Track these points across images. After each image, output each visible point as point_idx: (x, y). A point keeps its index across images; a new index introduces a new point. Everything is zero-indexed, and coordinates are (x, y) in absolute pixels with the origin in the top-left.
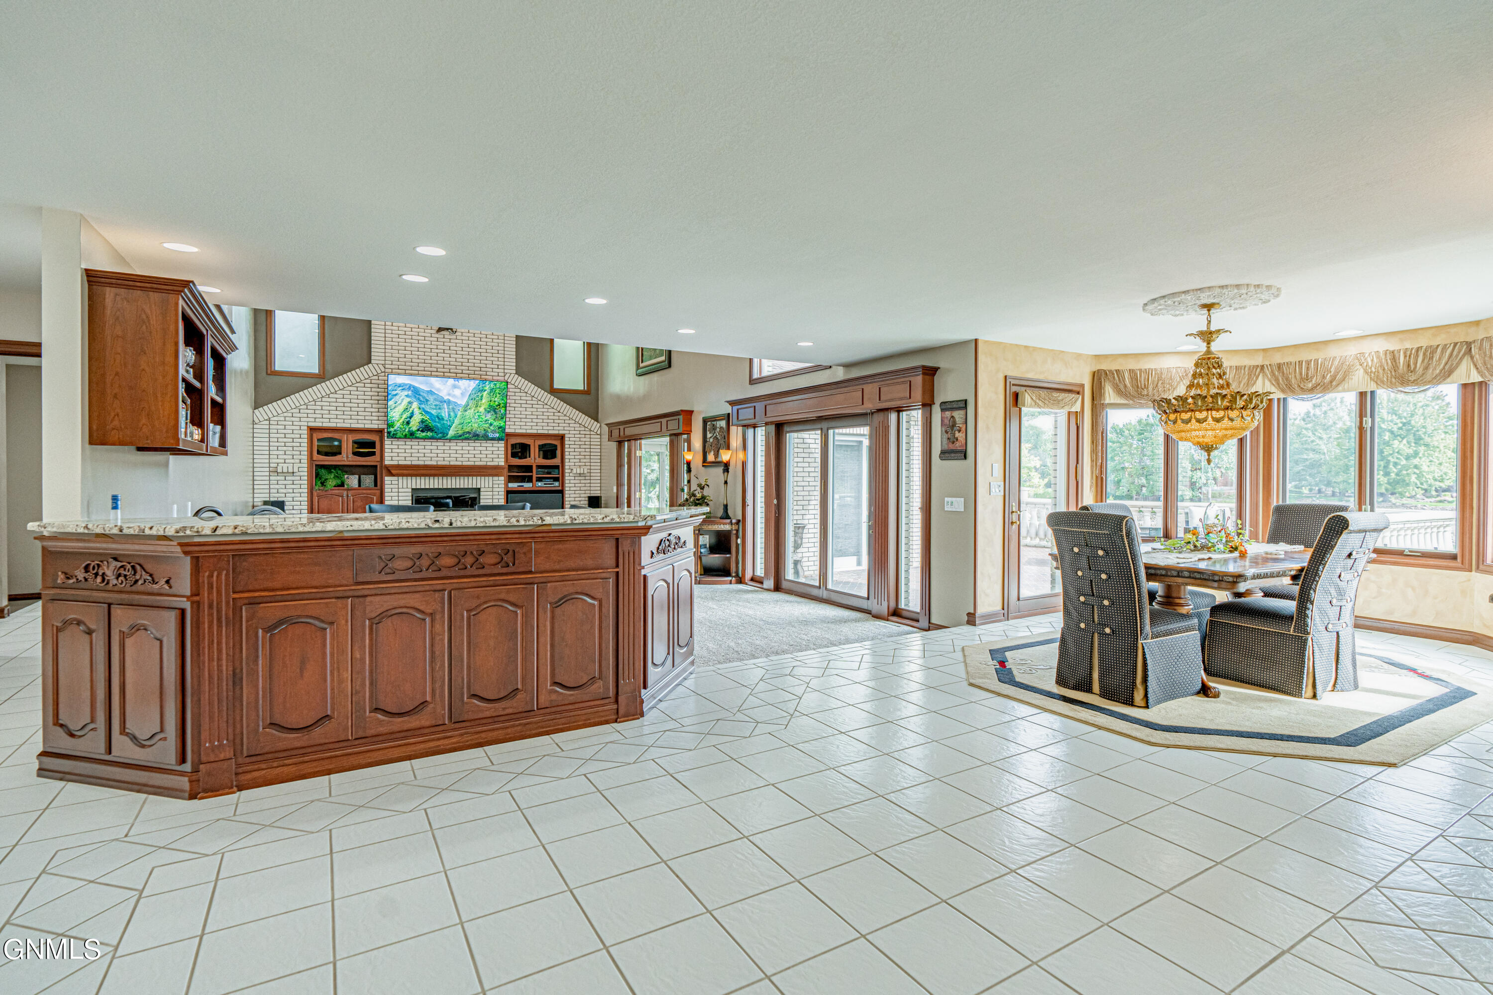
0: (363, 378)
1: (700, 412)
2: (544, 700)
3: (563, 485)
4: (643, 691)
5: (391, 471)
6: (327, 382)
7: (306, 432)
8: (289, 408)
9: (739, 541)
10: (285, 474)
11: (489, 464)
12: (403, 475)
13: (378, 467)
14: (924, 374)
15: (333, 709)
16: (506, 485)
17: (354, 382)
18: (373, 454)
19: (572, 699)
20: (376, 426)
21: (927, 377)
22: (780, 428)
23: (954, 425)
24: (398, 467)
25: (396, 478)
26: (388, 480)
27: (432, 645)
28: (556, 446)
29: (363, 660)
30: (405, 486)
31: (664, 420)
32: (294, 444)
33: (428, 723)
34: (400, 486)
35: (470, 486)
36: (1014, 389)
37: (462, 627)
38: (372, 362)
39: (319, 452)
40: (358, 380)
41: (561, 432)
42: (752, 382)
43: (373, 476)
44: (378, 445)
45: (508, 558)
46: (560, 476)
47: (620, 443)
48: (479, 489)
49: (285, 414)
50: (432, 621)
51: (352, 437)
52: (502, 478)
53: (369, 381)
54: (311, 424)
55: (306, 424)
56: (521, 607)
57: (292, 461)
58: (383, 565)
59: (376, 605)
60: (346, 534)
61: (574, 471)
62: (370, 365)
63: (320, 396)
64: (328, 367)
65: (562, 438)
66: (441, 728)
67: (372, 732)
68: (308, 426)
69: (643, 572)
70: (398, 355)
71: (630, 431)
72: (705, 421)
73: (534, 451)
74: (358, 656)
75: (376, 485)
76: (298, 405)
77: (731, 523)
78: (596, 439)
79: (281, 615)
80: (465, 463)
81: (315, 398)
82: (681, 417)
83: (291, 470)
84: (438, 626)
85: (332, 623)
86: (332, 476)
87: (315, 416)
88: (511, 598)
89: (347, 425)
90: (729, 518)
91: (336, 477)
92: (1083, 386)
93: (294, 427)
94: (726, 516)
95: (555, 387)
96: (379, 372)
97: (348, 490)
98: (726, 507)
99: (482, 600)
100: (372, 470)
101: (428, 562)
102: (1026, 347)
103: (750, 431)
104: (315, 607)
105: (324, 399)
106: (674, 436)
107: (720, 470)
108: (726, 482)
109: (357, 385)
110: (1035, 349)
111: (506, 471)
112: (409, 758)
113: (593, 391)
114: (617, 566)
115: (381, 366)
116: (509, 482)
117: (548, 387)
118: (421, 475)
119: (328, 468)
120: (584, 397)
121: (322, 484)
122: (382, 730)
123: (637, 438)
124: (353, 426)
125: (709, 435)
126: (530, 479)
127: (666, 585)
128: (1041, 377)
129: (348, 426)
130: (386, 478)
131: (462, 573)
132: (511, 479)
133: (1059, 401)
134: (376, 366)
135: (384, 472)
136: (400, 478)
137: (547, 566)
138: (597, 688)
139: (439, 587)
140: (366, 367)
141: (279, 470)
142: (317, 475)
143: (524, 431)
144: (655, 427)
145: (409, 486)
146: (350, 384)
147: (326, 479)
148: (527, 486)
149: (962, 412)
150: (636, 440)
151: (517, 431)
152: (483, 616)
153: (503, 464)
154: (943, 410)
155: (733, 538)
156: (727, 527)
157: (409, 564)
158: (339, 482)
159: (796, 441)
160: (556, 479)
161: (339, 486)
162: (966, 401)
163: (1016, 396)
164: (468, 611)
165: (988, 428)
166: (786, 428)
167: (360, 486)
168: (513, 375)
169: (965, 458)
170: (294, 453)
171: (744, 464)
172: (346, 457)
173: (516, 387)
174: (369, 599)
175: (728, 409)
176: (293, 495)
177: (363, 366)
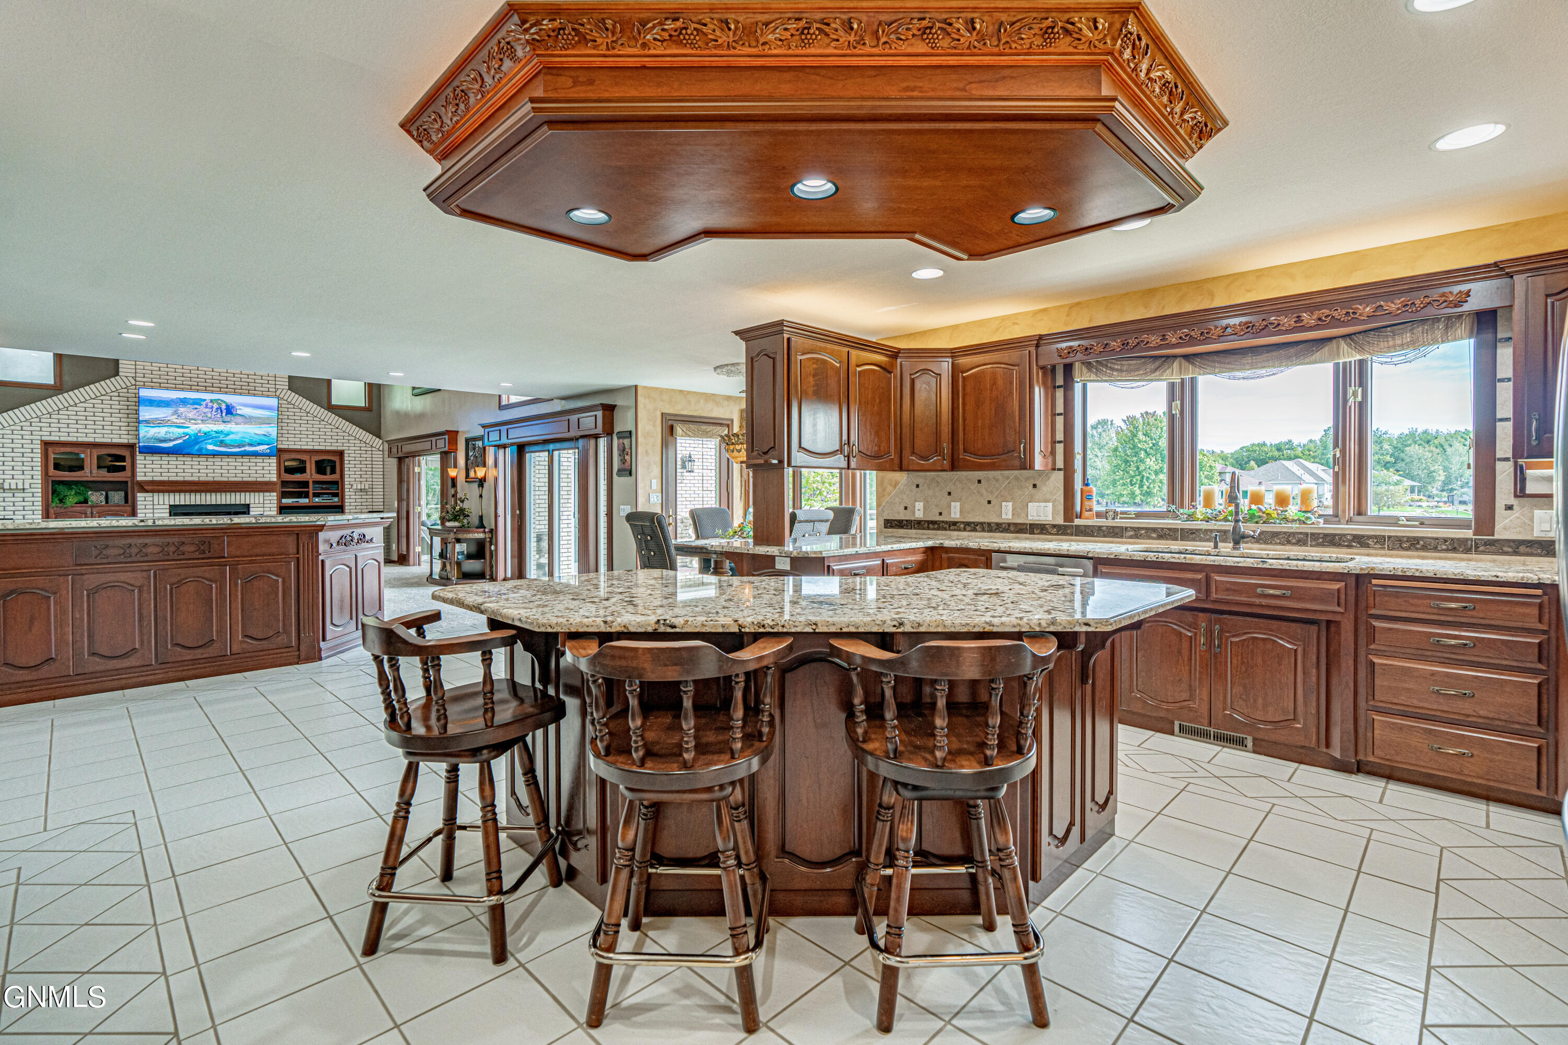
0: (109, 391)
1: (464, 432)
2: (236, 648)
3: (343, 500)
4: (322, 644)
5: (146, 487)
6: (66, 395)
7: (39, 446)
8: (17, 421)
9: (493, 547)
10: (13, 491)
11: (258, 479)
12: (159, 491)
13: (129, 484)
14: (603, 410)
15: (57, 655)
16: (279, 501)
17: (98, 394)
18: (123, 469)
19: (260, 647)
20: (125, 441)
21: (607, 413)
22: (521, 449)
23: (624, 449)
24: (153, 482)
25: (151, 494)
26: (140, 496)
27: (140, 609)
28: (335, 462)
29: (82, 619)
30: (161, 502)
31: (434, 439)
32: (24, 459)
33: (138, 664)
34: (156, 502)
35: (238, 502)
36: (670, 423)
37: (165, 596)
38: (120, 374)
39: (57, 466)
40: (104, 393)
41: (340, 448)
42: (501, 407)
43: (123, 493)
44: (128, 459)
45: (205, 547)
46: (340, 491)
47: (400, 460)
48: (248, 505)
49: (12, 428)
50: (140, 592)
51: (96, 452)
52: (275, 494)
53: (116, 394)
54: (44, 438)
55: (39, 438)
56: (216, 582)
57: (22, 477)
58: (98, 552)
59: (92, 580)
60: (66, 530)
61: (355, 487)
62: (117, 378)
63: (56, 408)
64: (66, 378)
65: (341, 454)
66: (148, 668)
67: (91, 670)
68: (42, 441)
69: (321, 558)
70: (151, 368)
71: (409, 448)
72: (467, 441)
73: (311, 467)
74: (78, 616)
75: (126, 502)
76: (28, 417)
77: (484, 532)
78: (378, 456)
79: (12, 587)
80: (231, 479)
81: (50, 410)
82: (446, 437)
83: (20, 487)
84: (145, 595)
85: (55, 593)
86: (73, 492)
87: (49, 429)
88: (207, 575)
89: (90, 439)
90: (485, 527)
91: (77, 494)
92: (732, 420)
93: (24, 441)
94: (482, 526)
95: (333, 403)
96: (129, 384)
97: (92, 507)
98: (481, 518)
99: (183, 577)
100: (122, 486)
101: (137, 550)
102: (681, 391)
103: (501, 451)
104: (40, 581)
105: (61, 412)
106: (445, 455)
107: (476, 485)
108: (481, 496)
109: (102, 398)
110: (689, 392)
111: (278, 487)
112: (122, 688)
113: (375, 407)
114: (298, 553)
115: (130, 379)
116: (283, 497)
117: (325, 404)
118: (180, 491)
119: (69, 484)
120: (366, 414)
121: (61, 501)
122: (98, 668)
123: (414, 455)
124: (97, 440)
125: (471, 454)
126: (306, 495)
127: (348, 569)
128: (695, 414)
129: (92, 440)
130: (139, 495)
131: (166, 558)
132: (284, 495)
133: (707, 432)
134: (124, 379)
135: (136, 488)
136: (156, 495)
137: (238, 553)
138: (282, 640)
139: (145, 568)
140: (112, 379)
141: (6, 486)
142: (54, 492)
143: (299, 447)
144: (426, 445)
145: (167, 502)
146: (93, 396)
147: (65, 496)
148: (304, 501)
149: (628, 440)
150: (414, 456)
151: (291, 447)
152: (183, 588)
153: (275, 480)
154: (619, 438)
155: (487, 545)
156: (481, 536)
157: (122, 551)
158: (81, 498)
159: (538, 459)
160: (336, 495)
161: (80, 503)
162: (630, 432)
163: (672, 428)
164: (171, 585)
165: (647, 452)
166: (527, 449)
167: (107, 502)
168: (285, 391)
169: (631, 475)
170: (24, 468)
171: (496, 479)
172: (91, 472)
173: (289, 403)
174: (86, 577)
175: (480, 432)
176: (24, 513)
177: (109, 378)
